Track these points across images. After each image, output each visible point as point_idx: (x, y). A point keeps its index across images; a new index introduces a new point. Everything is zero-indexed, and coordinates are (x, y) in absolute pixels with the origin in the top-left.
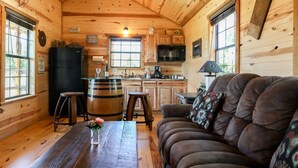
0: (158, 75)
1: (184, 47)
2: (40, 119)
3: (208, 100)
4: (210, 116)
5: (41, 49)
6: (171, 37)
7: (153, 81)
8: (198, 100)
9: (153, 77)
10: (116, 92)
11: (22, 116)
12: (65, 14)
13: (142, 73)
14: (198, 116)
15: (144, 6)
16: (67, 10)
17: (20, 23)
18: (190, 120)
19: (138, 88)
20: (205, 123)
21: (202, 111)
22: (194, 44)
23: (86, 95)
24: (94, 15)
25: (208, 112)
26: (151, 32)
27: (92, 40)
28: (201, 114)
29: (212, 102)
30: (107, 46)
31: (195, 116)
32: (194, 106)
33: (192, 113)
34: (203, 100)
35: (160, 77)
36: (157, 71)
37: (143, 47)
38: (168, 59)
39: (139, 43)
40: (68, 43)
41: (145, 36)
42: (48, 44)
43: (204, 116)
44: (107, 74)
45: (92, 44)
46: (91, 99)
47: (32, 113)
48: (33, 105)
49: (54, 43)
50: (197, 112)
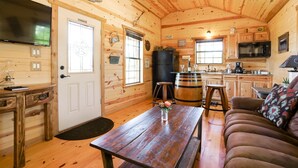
0: (239, 70)
1: (269, 43)
2: (147, 99)
3: (283, 97)
4: (285, 114)
5: (147, 52)
6: (254, 34)
7: (234, 75)
8: (271, 96)
9: (234, 72)
10: (196, 84)
11: (135, 96)
12: (163, 27)
13: (223, 68)
14: (270, 112)
15: (224, 10)
16: (164, 23)
17: (134, 37)
18: (261, 115)
19: (219, 81)
20: (277, 120)
21: (274, 107)
22: (280, 38)
23: (174, 85)
24: (183, 24)
25: (282, 110)
26: (232, 32)
27: (182, 43)
28: (274, 110)
29: (288, 99)
30: (194, 47)
31: (267, 111)
32: (266, 101)
33: (263, 108)
34: (277, 96)
35: (241, 72)
36: (238, 67)
37: (225, 46)
38: (253, 55)
39: (221, 43)
40: (165, 47)
41: (226, 36)
42: (152, 49)
43: (276, 113)
44: (189, 69)
45: (182, 47)
46: (177, 88)
47: (141, 95)
48: (142, 90)
49: (155, 48)
50: (269, 107)
